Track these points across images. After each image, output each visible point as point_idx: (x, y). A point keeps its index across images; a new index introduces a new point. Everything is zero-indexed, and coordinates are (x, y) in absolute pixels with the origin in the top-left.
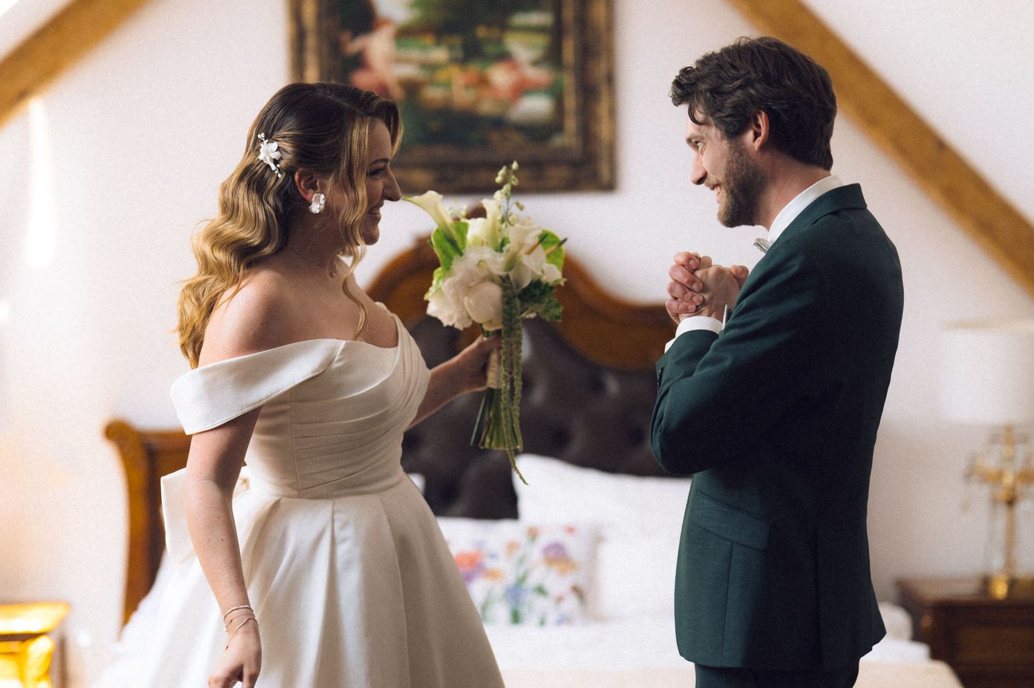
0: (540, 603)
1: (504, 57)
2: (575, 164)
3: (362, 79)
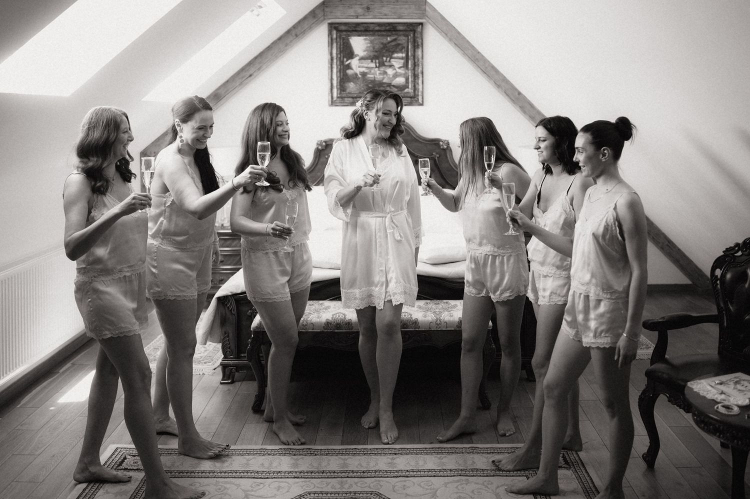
2: (411, 97)
3: (349, 72)
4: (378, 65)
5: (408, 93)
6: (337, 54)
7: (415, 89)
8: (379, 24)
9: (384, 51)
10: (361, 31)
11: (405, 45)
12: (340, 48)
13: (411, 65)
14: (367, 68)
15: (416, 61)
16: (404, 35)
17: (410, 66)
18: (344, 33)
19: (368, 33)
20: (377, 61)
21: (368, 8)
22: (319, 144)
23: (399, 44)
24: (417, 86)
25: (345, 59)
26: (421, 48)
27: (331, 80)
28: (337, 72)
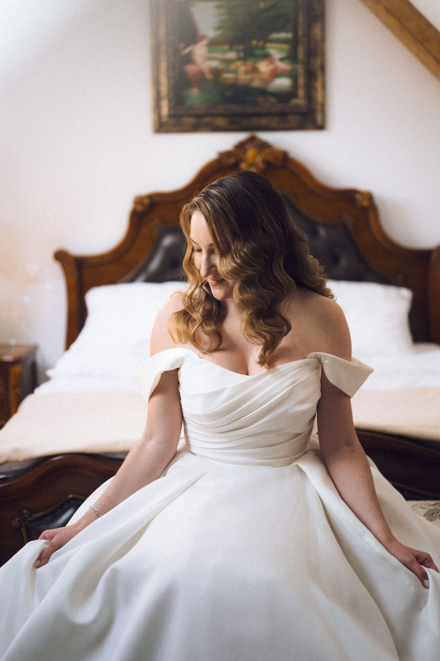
1: (266, 56)
2: (303, 115)
3: (190, 68)
4: (242, 54)
5: (297, 106)
6: (167, 35)
7: (310, 97)
9: (254, 28)
11: (292, 17)
12: (173, 23)
13: (303, 54)
14: (223, 61)
15: (312, 46)
17: (301, 55)
20: (241, 47)
22: (139, 201)
23: (280, 16)
24: (313, 92)
25: (182, 45)
26: (321, 21)
27: (157, 84)
28: (168, 68)
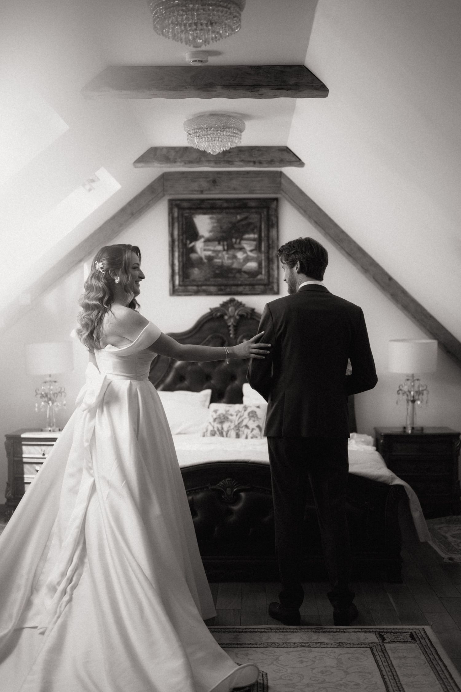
0: (246, 431)
1: (242, 249)
2: (265, 285)
3: (193, 256)
4: (226, 248)
5: (261, 280)
6: (179, 235)
7: (269, 274)
8: (227, 200)
9: (233, 231)
10: (206, 208)
11: (258, 224)
12: (182, 228)
13: (265, 247)
14: (214, 251)
15: (271, 242)
16: (256, 213)
17: (263, 249)
18: (188, 211)
19: (214, 211)
20: (225, 243)
21: (214, 182)
23: (250, 224)
24: (271, 271)
26: (276, 227)
27: (172, 265)
28: (179, 256)
